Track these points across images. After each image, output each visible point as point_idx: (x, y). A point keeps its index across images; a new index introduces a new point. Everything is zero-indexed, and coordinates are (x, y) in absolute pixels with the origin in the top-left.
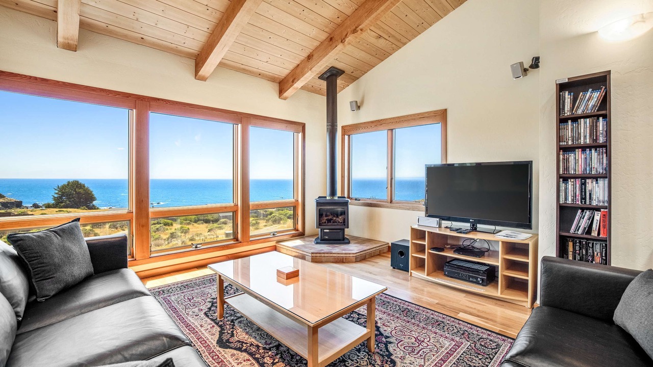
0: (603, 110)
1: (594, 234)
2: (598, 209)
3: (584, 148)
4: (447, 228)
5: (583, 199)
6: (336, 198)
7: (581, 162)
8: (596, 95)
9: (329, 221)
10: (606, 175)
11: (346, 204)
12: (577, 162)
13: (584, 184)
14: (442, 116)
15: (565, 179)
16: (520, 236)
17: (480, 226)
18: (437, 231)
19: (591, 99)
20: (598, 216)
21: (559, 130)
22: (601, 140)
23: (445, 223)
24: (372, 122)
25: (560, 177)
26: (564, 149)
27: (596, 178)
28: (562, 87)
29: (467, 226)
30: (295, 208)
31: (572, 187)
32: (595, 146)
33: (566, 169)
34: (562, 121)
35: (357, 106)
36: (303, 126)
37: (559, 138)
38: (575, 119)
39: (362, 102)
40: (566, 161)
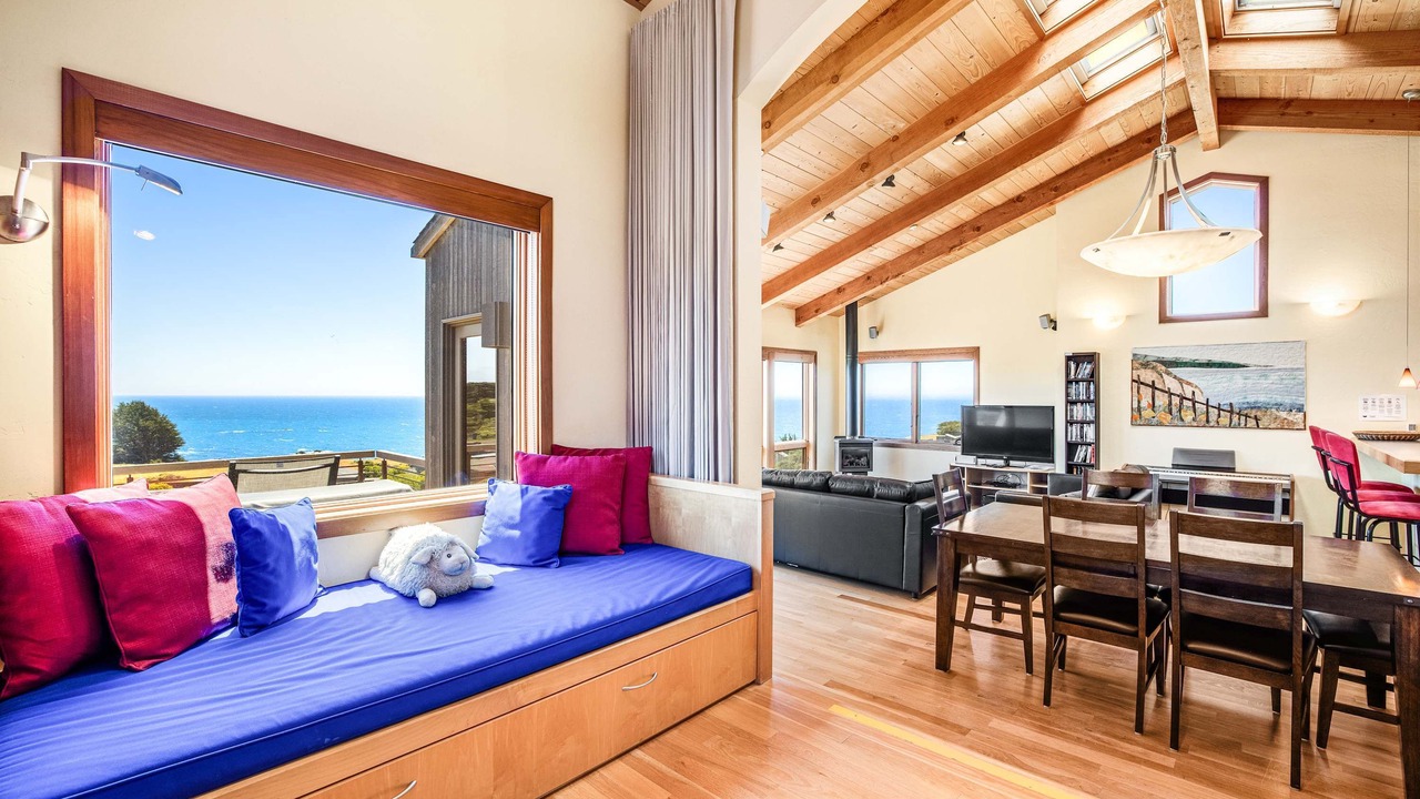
0: (1093, 377)
1: (1088, 461)
2: (1090, 444)
3: (1082, 402)
4: (983, 463)
5: (1082, 437)
6: (857, 438)
7: (1080, 412)
8: (1089, 366)
9: (851, 463)
10: (1096, 422)
11: (870, 445)
12: (1079, 412)
13: (1082, 427)
14: (974, 353)
15: (1071, 424)
16: (1043, 468)
17: (1012, 463)
18: (975, 467)
19: (1086, 369)
20: (1090, 449)
21: (1067, 388)
22: (1092, 397)
23: (981, 461)
24: (894, 352)
25: (1067, 422)
26: (1070, 403)
27: (1089, 423)
28: (1069, 359)
29: (1001, 462)
30: (805, 450)
31: (1075, 429)
32: (1088, 401)
33: (1072, 417)
34: (1069, 382)
35: (875, 332)
36: (815, 354)
37: (1068, 395)
38: (1077, 382)
39: (881, 327)
40: (1072, 410)
